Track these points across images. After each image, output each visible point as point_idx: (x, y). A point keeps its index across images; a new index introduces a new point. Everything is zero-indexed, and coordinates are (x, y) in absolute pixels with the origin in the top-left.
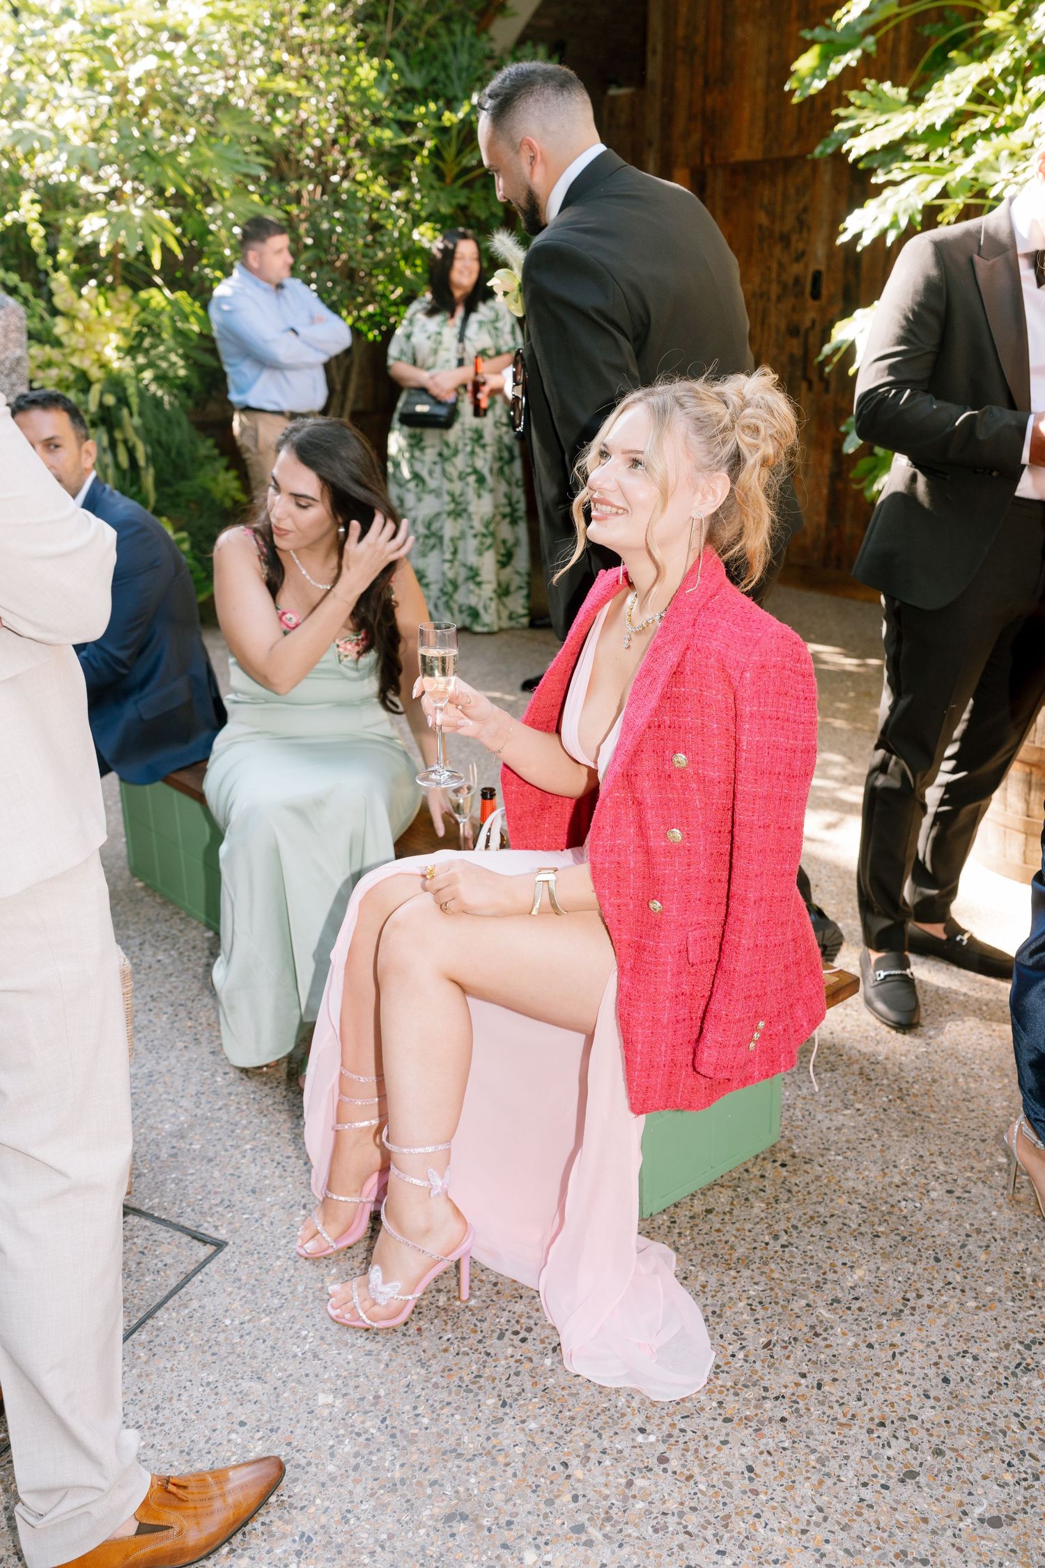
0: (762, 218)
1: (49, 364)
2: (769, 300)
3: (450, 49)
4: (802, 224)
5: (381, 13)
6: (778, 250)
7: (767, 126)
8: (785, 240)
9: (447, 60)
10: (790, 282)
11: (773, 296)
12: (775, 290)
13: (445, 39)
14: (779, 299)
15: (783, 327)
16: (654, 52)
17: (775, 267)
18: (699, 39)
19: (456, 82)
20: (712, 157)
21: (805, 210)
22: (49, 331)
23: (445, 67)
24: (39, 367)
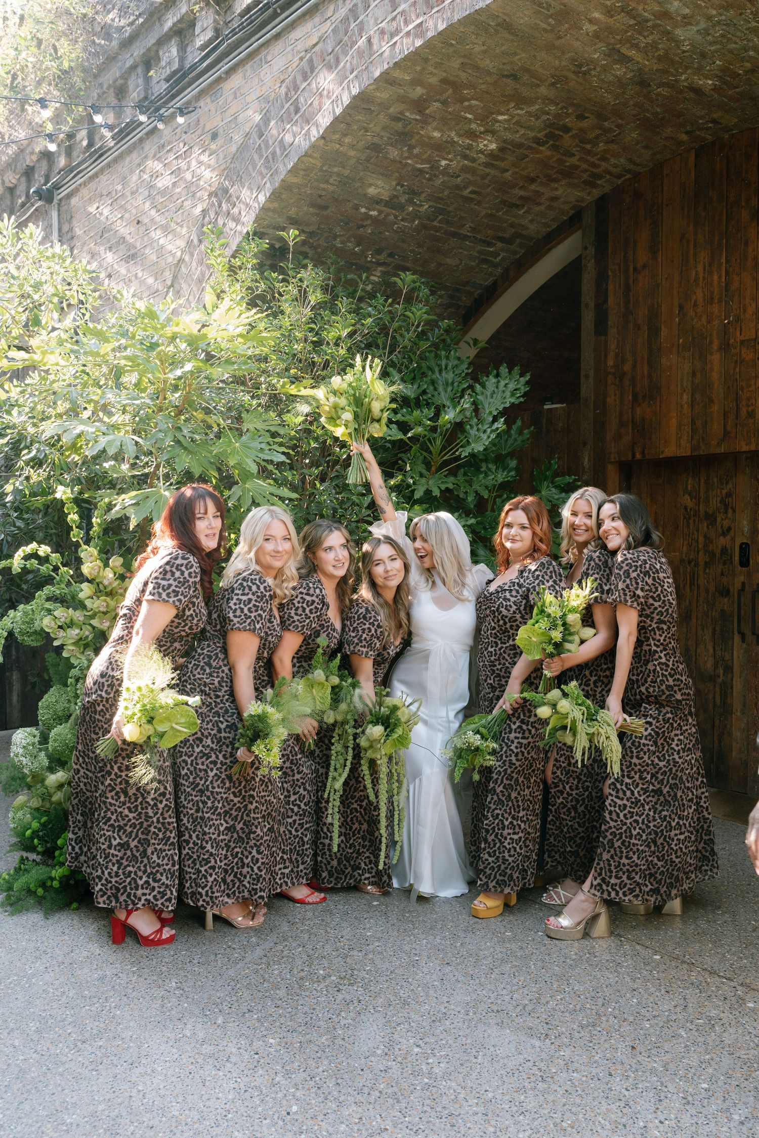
0: (687, 501)
1: (71, 624)
2: (696, 565)
3: (436, 369)
4: (726, 506)
5: (380, 342)
6: (704, 527)
7: (694, 431)
8: (711, 518)
9: (434, 377)
10: (718, 552)
11: (702, 563)
12: (702, 558)
13: (432, 363)
14: (707, 564)
15: (712, 588)
16: (587, 377)
17: (701, 539)
18: (627, 367)
19: (443, 394)
20: (643, 453)
21: (729, 495)
22: (74, 597)
23: (433, 382)
24: (60, 627)
